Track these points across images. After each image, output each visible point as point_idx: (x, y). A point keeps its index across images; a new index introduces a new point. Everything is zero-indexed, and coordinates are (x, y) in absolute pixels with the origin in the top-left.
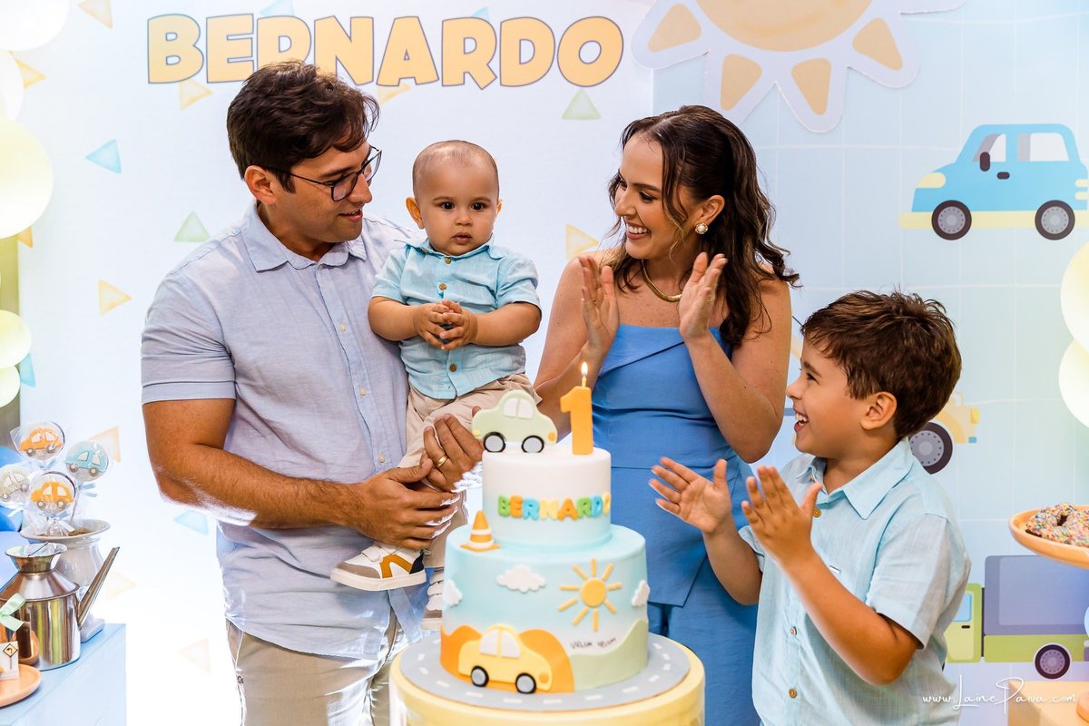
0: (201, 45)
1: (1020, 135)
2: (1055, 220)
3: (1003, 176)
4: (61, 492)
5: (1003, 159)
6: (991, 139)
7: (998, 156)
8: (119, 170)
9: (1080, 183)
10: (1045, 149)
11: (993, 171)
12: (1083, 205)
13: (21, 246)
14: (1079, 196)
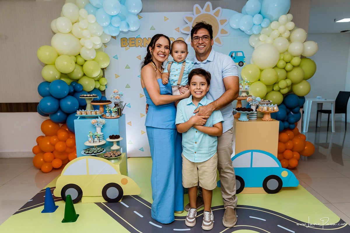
0: (128, 42)
1: (236, 53)
2: (241, 64)
3: (234, 58)
4: (119, 97)
5: (234, 56)
6: (233, 53)
7: (234, 55)
8: (117, 59)
9: (244, 59)
10: (240, 54)
11: (233, 57)
12: (245, 62)
13: (105, 69)
14: (244, 61)
